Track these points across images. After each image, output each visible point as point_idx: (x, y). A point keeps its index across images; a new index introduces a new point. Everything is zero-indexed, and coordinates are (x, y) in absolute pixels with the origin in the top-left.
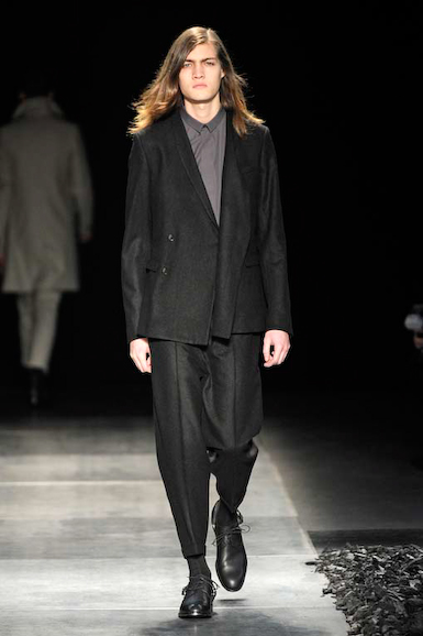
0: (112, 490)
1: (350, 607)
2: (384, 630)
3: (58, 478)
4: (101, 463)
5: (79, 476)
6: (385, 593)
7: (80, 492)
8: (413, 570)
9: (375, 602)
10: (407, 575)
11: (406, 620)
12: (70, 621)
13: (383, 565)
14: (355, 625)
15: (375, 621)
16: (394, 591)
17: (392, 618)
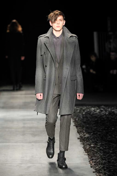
0: (31, 97)
1: (73, 117)
2: (79, 121)
3: (21, 94)
4: (29, 92)
5: (26, 94)
6: (79, 115)
7: (25, 97)
8: (84, 111)
9: (77, 116)
10: (83, 112)
12: (24, 120)
13: (79, 110)
14: (74, 121)
15: (77, 120)
16: (81, 114)
17: (80, 119)
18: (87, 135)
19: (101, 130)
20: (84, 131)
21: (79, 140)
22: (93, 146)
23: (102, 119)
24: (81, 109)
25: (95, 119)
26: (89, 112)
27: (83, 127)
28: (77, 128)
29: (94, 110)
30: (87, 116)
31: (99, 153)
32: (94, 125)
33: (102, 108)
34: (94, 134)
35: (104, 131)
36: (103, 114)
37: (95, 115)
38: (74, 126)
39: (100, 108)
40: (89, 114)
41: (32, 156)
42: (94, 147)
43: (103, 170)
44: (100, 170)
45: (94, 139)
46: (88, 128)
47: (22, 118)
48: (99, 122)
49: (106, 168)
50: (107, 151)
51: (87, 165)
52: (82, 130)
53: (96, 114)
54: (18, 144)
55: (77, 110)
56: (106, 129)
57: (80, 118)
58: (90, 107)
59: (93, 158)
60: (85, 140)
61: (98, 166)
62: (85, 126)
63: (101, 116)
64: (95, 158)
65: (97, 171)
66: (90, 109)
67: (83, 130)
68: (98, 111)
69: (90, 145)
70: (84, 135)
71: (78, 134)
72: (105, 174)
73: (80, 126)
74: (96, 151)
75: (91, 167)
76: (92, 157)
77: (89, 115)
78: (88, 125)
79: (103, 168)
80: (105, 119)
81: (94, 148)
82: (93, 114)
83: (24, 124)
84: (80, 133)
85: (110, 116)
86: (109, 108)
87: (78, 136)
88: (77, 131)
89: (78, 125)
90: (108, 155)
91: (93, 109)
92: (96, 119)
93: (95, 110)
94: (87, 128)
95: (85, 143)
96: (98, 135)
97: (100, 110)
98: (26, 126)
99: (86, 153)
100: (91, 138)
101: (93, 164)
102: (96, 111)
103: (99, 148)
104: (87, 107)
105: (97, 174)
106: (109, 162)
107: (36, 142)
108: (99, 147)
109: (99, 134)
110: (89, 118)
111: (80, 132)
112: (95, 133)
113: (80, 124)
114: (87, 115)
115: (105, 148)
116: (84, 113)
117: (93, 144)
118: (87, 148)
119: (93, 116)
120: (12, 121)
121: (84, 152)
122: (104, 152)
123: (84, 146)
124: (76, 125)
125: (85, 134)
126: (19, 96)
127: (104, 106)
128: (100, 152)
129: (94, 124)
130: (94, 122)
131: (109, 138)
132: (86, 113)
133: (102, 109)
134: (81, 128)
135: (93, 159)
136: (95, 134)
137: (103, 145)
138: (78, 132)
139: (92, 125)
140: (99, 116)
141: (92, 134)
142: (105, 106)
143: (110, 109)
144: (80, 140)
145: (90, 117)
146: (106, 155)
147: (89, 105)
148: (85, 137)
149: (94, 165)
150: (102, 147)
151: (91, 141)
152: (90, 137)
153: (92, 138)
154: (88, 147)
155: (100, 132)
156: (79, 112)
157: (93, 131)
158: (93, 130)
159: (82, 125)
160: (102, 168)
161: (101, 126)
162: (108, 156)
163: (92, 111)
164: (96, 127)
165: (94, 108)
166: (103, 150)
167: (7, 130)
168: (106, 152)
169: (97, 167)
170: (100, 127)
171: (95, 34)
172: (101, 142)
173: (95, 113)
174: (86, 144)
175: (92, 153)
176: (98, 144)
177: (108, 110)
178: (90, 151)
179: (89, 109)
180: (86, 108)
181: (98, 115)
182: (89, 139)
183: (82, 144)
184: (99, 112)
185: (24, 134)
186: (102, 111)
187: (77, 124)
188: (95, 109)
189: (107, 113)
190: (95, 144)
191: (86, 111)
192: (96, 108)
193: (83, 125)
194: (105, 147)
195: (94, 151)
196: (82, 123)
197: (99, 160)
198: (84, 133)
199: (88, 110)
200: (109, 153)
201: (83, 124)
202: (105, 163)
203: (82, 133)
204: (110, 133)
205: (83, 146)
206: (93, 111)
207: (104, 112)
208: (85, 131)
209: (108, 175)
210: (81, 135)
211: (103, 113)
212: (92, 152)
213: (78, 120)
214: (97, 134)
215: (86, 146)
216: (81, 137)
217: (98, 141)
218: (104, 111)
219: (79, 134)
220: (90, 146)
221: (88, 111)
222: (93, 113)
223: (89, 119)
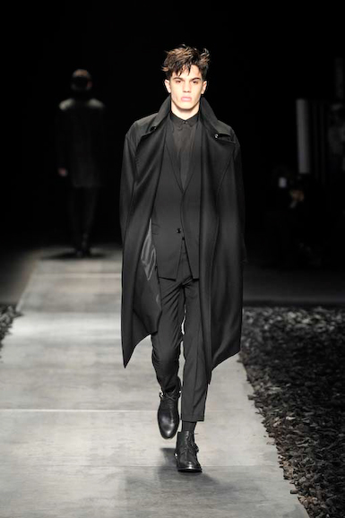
2: (252, 349)
3: (92, 272)
5: (103, 272)
6: (252, 331)
7: (103, 280)
8: (266, 320)
9: (248, 336)
10: (263, 323)
11: (263, 345)
12: (97, 344)
13: (252, 317)
15: (247, 345)
16: (257, 330)
17: (256, 344)
18: (275, 389)
19: (314, 376)
20: (267, 378)
21: (253, 402)
22: (290, 418)
23: (318, 345)
24: (260, 314)
25: (298, 344)
26: (280, 325)
27: (265, 366)
28: (246, 369)
29: (295, 319)
30: (275, 335)
31: (307, 438)
32: (295, 361)
33: (318, 313)
34: (294, 385)
35: (324, 378)
36: (320, 331)
37: (298, 334)
38: (239, 361)
39: (311, 314)
40: (280, 328)
41: (121, 447)
42: (294, 423)
43: (319, 488)
44: (311, 486)
45: (295, 400)
46: (278, 370)
47: (93, 338)
48: (310, 351)
49: (328, 481)
50: (330, 434)
51: (273, 471)
52: (261, 375)
53: (301, 329)
54: (82, 411)
55: (248, 317)
56: (328, 371)
57: (256, 340)
58: (283, 309)
59: (291, 453)
60: (269, 402)
61: (304, 475)
62: (269, 363)
63: (315, 337)
64: (295, 454)
65: (303, 490)
66: (284, 315)
67: (265, 373)
68: (306, 321)
69: (282, 416)
70: (267, 389)
71: (250, 385)
72: (324, 498)
73: (256, 364)
74: (300, 433)
75: (286, 478)
76: (287, 450)
77: (280, 333)
78: (277, 361)
79: (319, 480)
80: (326, 344)
81: (294, 426)
82: (292, 330)
83: (99, 354)
84: (256, 383)
85: (340, 335)
86: (336, 314)
87: (251, 391)
88: (246, 378)
89: (251, 359)
90: (332, 445)
91: (292, 315)
92: (300, 345)
93: (299, 319)
94: (274, 368)
95: (270, 410)
96: (306, 389)
97: (312, 320)
98: (103, 359)
99: (273, 440)
100: (287, 396)
101: (291, 470)
102: (300, 322)
103: (308, 424)
104: (277, 309)
105: (303, 498)
106: (336, 465)
107: (131, 406)
108: (308, 421)
109: (309, 387)
110: (281, 341)
111: (257, 380)
112: (298, 383)
113: (255, 357)
114: (275, 331)
115: (325, 427)
116: (266, 327)
117: (291, 414)
118: (275, 425)
119: (293, 335)
120: (65, 345)
121: (267, 436)
122: (322, 437)
123: (267, 419)
124: (244, 359)
125: (269, 384)
126: (84, 276)
127: (324, 306)
128: (312, 437)
129: (295, 357)
130: (295, 353)
131: (337, 398)
132: (273, 325)
133: (318, 317)
134: (257, 367)
135: (290, 457)
136: (299, 386)
137: (320, 416)
138: (249, 380)
139: (288, 360)
140: (309, 336)
141: (288, 385)
142: (327, 306)
143: (339, 317)
144: (256, 402)
145: (282, 339)
146: (327, 445)
147: (280, 305)
148: (269, 395)
149: (294, 473)
150: (318, 423)
151: (285, 405)
152: (284, 394)
153: (289, 398)
154: (277, 422)
155: (311, 379)
156: (254, 324)
157: (293, 378)
158: (293, 374)
159: (260, 361)
160: (316, 481)
161: (314, 365)
162: (333, 448)
163: (290, 321)
164: (299, 367)
165: (294, 312)
166: (319, 430)
167: (51, 371)
168: (327, 435)
169: (303, 479)
170: (311, 366)
171: (301, 105)
172: (314, 408)
173: (299, 326)
174: (270, 413)
175: (289, 439)
176: (307, 414)
177: (333, 318)
178: (283, 433)
179: (281, 316)
180: (273, 314)
181: (307, 334)
182: (280, 399)
183: (260, 413)
184: (309, 324)
185: (96, 384)
186: (317, 321)
187: (246, 356)
188: (297, 317)
189: (332, 328)
190: (298, 415)
191: (271, 322)
192: (299, 314)
193: (264, 361)
194: (326, 422)
195: (294, 433)
196: (262, 354)
197: (308, 458)
198: (265, 383)
199: (279, 318)
200: (335, 439)
201: (264, 357)
202: (324, 468)
203: (262, 384)
204: (338, 384)
205: (264, 419)
206: (294, 323)
207: (322, 324)
208: (270, 377)
209: (333, 500)
210: (258, 387)
211: (321, 328)
212: (288, 436)
213: (250, 346)
214: (303, 385)
215: (271, 420)
216: (257, 393)
217: (304, 404)
218: (323, 322)
219: (253, 386)
220: (282, 419)
221: (279, 322)
222: (293, 326)
223: (281, 344)
